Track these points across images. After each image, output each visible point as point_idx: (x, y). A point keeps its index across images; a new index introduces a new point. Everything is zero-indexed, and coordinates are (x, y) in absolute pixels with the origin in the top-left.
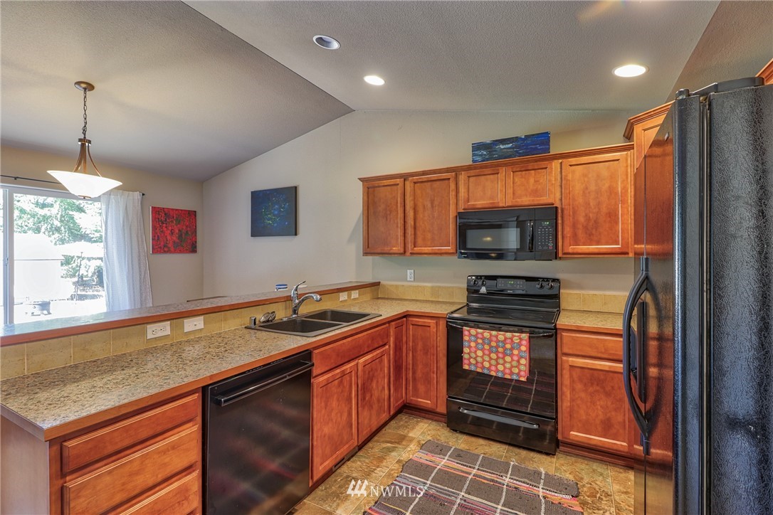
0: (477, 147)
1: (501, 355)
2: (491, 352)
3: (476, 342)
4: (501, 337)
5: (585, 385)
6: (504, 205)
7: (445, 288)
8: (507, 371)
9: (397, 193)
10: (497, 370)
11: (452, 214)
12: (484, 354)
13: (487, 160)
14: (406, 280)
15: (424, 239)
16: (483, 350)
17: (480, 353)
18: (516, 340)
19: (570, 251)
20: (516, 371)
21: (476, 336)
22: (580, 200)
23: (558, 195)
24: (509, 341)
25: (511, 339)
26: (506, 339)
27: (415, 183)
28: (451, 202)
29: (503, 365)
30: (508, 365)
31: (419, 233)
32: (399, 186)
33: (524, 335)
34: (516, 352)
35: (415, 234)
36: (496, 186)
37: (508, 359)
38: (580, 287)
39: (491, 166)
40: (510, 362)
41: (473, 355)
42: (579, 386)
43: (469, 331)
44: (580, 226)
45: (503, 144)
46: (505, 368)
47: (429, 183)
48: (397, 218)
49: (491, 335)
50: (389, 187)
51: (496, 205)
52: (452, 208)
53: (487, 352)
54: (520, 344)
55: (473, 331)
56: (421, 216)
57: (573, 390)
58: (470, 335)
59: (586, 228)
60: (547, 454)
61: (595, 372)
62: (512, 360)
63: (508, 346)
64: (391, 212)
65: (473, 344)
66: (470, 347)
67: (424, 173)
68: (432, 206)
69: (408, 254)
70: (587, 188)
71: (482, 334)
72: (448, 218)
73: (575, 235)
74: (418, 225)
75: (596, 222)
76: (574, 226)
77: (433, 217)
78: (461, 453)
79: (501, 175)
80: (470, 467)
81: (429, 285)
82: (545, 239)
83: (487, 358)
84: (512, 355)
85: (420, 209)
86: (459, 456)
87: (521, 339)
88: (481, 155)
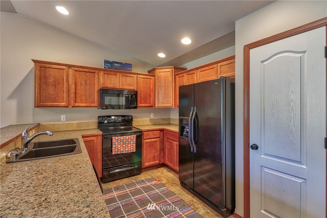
0: (106, 62)
1: (127, 145)
2: (123, 144)
3: (117, 142)
4: (127, 138)
5: (149, 147)
6: (119, 88)
7: (85, 123)
8: (124, 150)
9: (64, 74)
10: (126, 151)
11: (96, 89)
12: (121, 146)
13: (110, 68)
14: (61, 121)
15: (81, 100)
16: (120, 144)
17: (119, 146)
18: (132, 138)
19: (140, 106)
20: (132, 149)
21: (118, 140)
22: (142, 90)
23: (136, 87)
24: (125, 139)
25: (131, 138)
26: (129, 138)
27: (75, 71)
28: (96, 83)
29: (128, 148)
30: (129, 148)
31: (77, 96)
32: (65, 70)
33: (135, 135)
34: (132, 142)
35: (75, 97)
36: (116, 80)
37: (129, 145)
38: (137, 118)
39: (114, 71)
40: (130, 146)
41: (117, 147)
42: (147, 148)
43: (115, 138)
44: (142, 98)
45: (117, 64)
46: (128, 149)
47: (84, 73)
48: (63, 87)
49: (124, 138)
50: (57, 70)
51: (116, 87)
52: (96, 86)
53: (122, 145)
54: (133, 139)
55: (117, 138)
56: (79, 88)
57: (146, 150)
58: (115, 140)
59: (143, 98)
60: (139, 174)
61: (152, 143)
62: (131, 145)
63: (130, 141)
64: (59, 84)
65: (116, 143)
66: (115, 144)
67: (81, 67)
68: (86, 84)
69: (70, 106)
70: (144, 86)
71: (120, 138)
72: (94, 91)
73: (141, 101)
74: (77, 92)
75: (146, 97)
76: (141, 98)
77: (86, 89)
78: (117, 188)
79: (118, 76)
80: (125, 190)
81: (76, 122)
82: (134, 102)
83: (122, 147)
84: (130, 144)
85: (79, 85)
86: (117, 189)
87: (134, 137)
88: (108, 66)
